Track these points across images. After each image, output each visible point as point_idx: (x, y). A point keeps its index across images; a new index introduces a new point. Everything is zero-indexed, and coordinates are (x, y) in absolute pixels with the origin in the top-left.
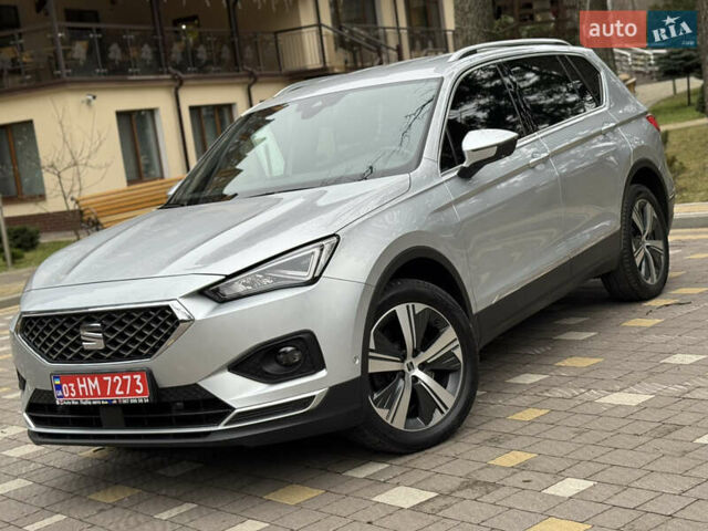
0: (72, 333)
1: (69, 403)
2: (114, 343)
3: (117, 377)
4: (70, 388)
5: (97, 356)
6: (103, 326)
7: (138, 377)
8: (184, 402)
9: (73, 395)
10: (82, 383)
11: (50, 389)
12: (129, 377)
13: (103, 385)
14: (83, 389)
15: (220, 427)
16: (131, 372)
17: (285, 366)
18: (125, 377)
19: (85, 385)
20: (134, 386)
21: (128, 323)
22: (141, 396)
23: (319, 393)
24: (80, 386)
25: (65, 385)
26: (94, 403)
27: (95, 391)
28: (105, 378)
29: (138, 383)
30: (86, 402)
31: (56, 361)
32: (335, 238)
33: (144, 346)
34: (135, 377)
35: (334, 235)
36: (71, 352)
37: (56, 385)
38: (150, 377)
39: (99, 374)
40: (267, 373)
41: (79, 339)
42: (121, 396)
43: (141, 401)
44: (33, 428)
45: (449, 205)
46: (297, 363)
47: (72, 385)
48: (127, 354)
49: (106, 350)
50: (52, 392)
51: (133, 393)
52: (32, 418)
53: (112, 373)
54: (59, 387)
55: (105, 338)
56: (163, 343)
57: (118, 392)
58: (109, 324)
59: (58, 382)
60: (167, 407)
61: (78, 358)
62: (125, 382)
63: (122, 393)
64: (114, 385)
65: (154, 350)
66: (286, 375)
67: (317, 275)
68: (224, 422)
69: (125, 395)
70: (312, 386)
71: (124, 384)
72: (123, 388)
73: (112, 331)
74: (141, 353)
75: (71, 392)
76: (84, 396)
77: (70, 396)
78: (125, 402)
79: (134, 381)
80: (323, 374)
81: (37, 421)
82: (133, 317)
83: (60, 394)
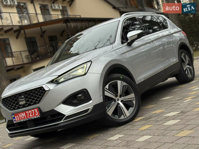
0: (16, 100)
1: (17, 122)
2: (28, 101)
3: (30, 111)
4: (17, 117)
5: (24, 106)
6: (24, 96)
7: (36, 110)
8: (50, 116)
9: (18, 119)
10: (20, 115)
11: (12, 119)
12: (33, 110)
13: (26, 114)
14: (21, 117)
15: (62, 121)
16: (34, 109)
17: (79, 100)
18: (32, 111)
19: (21, 116)
20: (35, 113)
21: (31, 94)
22: (37, 115)
23: (91, 107)
24: (20, 116)
25: (16, 117)
26: (24, 120)
27: (24, 117)
28: (27, 112)
29: (36, 112)
30: (22, 121)
31: (13, 110)
32: (90, 62)
33: (37, 100)
34: (35, 110)
35: (90, 61)
36: (16, 106)
37: (13, 117)
38: (39, 109)
39: (25, 111)
40: (74, 103)
41: (18, 102)
42: (32, 117)
43: (38, 117)
44: (9, 132)
45: (125, 53)
46: (83, 99)
47: (18, 116)
48: (32, 104)
49: (26, 104)
50: (12, 120)
51: (35, 115)
52: (8, 129)
53: (28, 110)
54: (14, 118)
55: (25, 100)
56: (42, 98)
57: (31, 116)
58: (26, 95)
59: (14, 116)
60: (45, 118)
61: (19, 108)
62: (32, 112)
63: (32, 116)
64: (29, 114)
65: (40, 101)
66: (80, 103)
67: (86, 72)
68: (63, 120)
69: (33, 116)
70: (88, 106)
71: (32, 113)
72: (32, 114)
73: (27, 97)
74: (36, 103)
75: (18, 118)
76: (21, 119)
77: (17, 120)
78: (33, 118)
79: (35, 111)
80: (91, 101)
81: (10, 130)
82: (33, 92)
83: (15, 120)
